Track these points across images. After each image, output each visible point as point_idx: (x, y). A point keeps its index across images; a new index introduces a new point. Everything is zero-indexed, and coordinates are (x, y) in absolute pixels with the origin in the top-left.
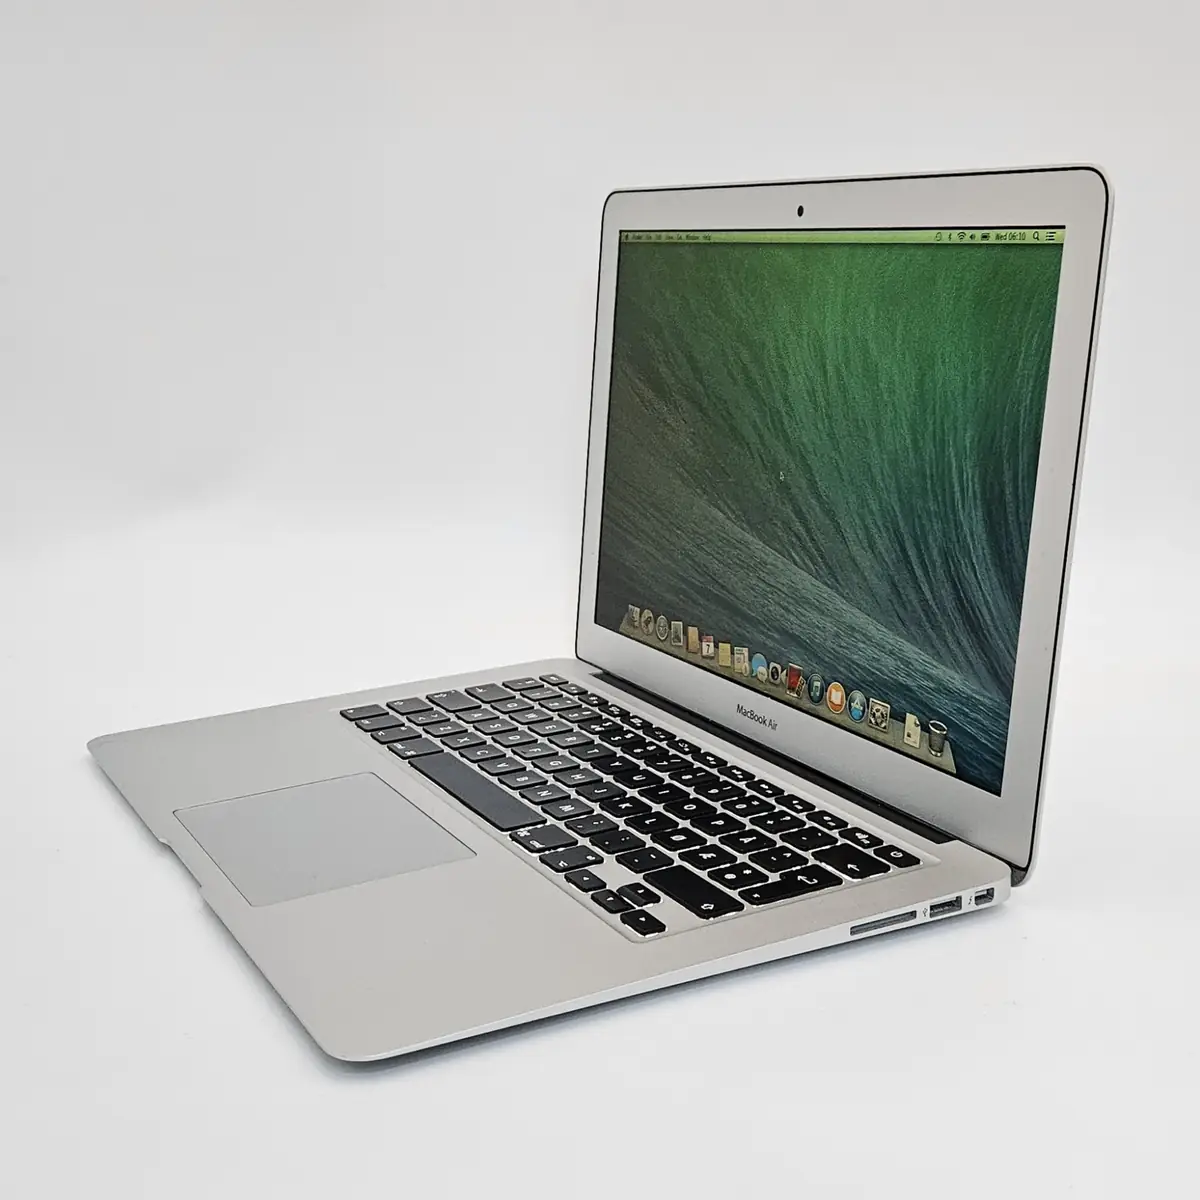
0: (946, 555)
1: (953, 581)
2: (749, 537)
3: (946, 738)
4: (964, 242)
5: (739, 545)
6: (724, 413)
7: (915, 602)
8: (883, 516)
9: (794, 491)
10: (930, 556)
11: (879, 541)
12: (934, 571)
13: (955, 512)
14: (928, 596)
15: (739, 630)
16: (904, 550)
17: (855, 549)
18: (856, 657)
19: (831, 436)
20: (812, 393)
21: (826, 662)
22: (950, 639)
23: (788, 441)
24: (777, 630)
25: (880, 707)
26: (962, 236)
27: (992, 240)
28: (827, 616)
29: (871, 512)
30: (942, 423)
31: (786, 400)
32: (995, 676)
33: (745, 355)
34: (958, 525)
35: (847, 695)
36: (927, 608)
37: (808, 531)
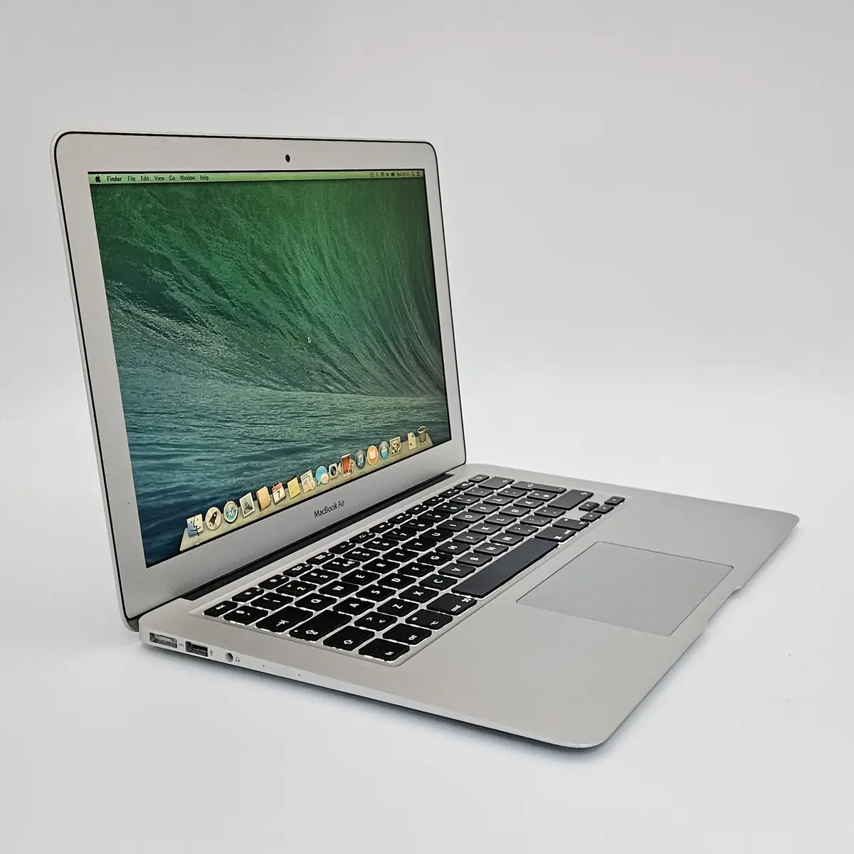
0: (407, 341)
1: (413, 353)
2: (294, 394)
3: (426, 432)
4: (384, 177)
5: (287, 404)
6: (253, 313)
7: (399, 373)
8: (375, 336)
9: (320, 346)
10: (401, 345)
11: (376, 352)
12: (405, 353)
13: (407, 318)
14: (404, 366)
15: (301, 462)
16: (388, 348)
17: (365, 363)
18: (377, 424)
19: (337, 302)
20: (319, 279)
21: (363, 439)
22: (417, 381)
23: (309, 315)
24: (328, 442)
25: (395, 441)
26: (382, 174)
27: (396, 176)
28: (358, 411)
29: (369, 337)
30: (393, 274)
31: (301, 287)
32: (438, 387)
33: (262, 266)
34: (410, 323)
35: (378, 448)
36: (406, 374)
37: (335, 367)
